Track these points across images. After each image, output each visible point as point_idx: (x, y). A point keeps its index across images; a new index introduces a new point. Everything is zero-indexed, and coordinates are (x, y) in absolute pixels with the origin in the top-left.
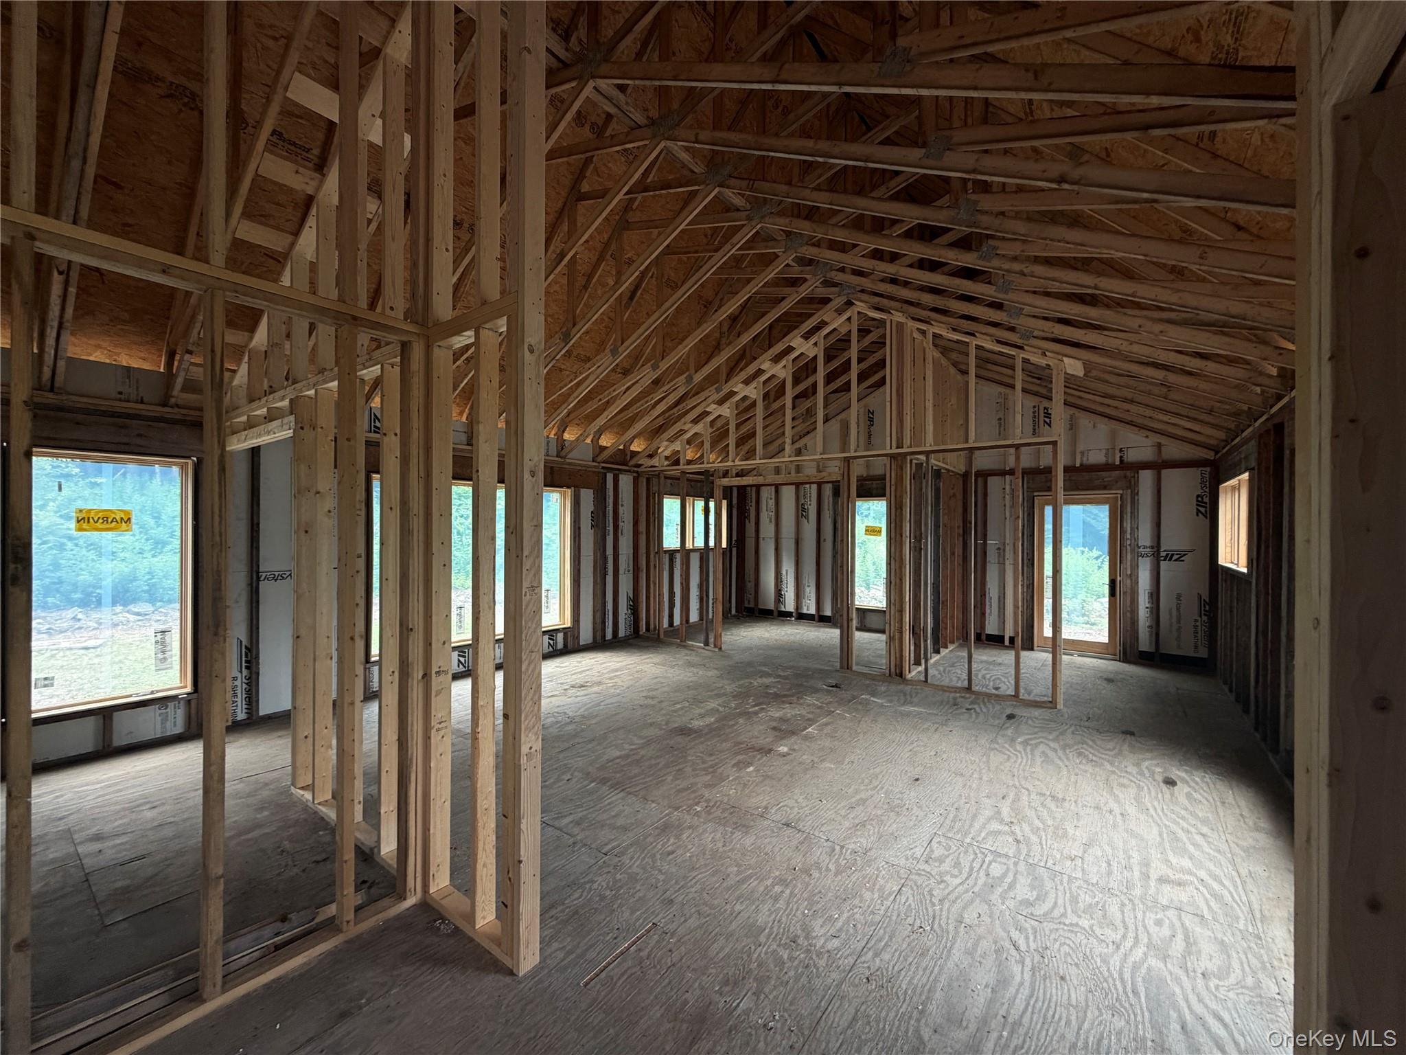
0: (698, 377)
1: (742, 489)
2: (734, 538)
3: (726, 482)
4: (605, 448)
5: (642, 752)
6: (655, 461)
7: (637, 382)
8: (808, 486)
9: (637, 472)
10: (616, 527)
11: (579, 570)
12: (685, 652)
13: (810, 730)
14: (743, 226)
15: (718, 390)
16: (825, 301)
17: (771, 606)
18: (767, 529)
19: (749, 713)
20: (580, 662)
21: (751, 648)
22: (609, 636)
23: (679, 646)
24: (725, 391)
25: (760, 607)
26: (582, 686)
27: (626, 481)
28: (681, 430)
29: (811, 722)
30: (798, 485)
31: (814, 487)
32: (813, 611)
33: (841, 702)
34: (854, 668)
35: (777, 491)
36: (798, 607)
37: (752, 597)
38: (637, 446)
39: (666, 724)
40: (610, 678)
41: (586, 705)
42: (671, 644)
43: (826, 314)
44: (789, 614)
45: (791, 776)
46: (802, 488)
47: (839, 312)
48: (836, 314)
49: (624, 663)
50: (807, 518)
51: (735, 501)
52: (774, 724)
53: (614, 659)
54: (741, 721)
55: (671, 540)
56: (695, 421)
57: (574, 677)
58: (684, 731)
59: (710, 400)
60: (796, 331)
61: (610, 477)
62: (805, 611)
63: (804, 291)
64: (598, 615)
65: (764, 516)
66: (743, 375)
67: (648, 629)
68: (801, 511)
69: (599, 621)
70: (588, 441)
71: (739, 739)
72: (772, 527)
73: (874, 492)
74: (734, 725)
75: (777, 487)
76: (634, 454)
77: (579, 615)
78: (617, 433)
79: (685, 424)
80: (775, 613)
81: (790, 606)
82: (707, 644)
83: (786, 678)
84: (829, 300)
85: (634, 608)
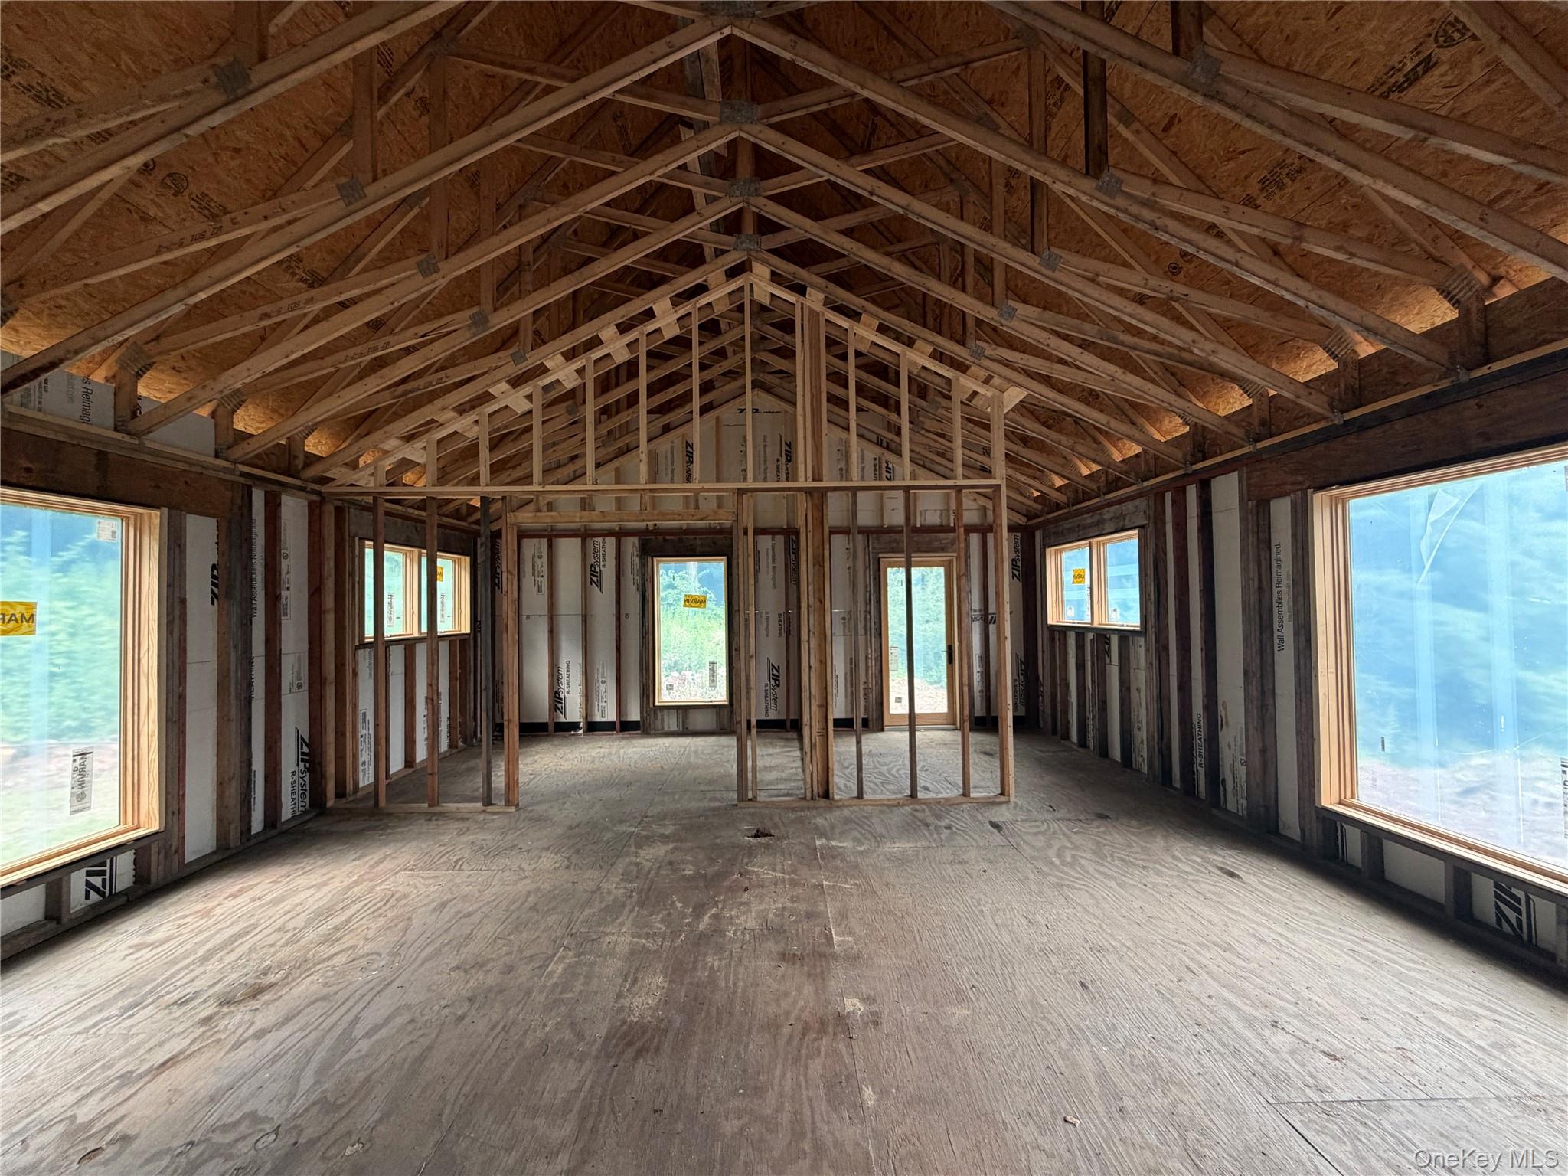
3: (525, 518)
4: (245, 437)
6: (359, 476)
8: (600, 540)
9: (319, 493)
10: (271, 600)
11: (182, 697)
12: (455, 826)
13: (837, 937)
15: (517, 359)
17: (544, 716)
18: (535, 601)
19: (705, 936)
20: (207, 914)
22: (257, 824)
23: (430, 817)
24: (532, 360)
25: (525, 719)
26: (256, 992)
27: (293, 510)
28: (433, 421)
29: (818, 919)
30: (585, 537)
31: (611, 542)
33: (807, 862)
35: (550, 546)
36: (586, 715)
38: (316, 445)
40: (327, 940)
41: (309, 1055)
42: (408, 817)
44: (574, 726)
45: (948, 1076)
46: (591, 541)
47: (729, 276)
49: (336, 885)
50: (599, 584)
52: (773, 947)
54: (713, 962)
56: (462, 409)
59: (499, 374)
61: (258, 497)
62: (598, 718)
65: (528, 582)
66: (568, 341)
67: (340, 793)
68: (591, 575)
70: (204, 412)
71: (761, 1014)
72: (544, 598)
73: (698, 549)
74: (714, 978)
75: (551, 540)
76: (312, 460)
78: (274, 411)
79: (443, 409)
80: (551, 728)
81: (574, 712)
83: (678, 838)
85: (312, 759)
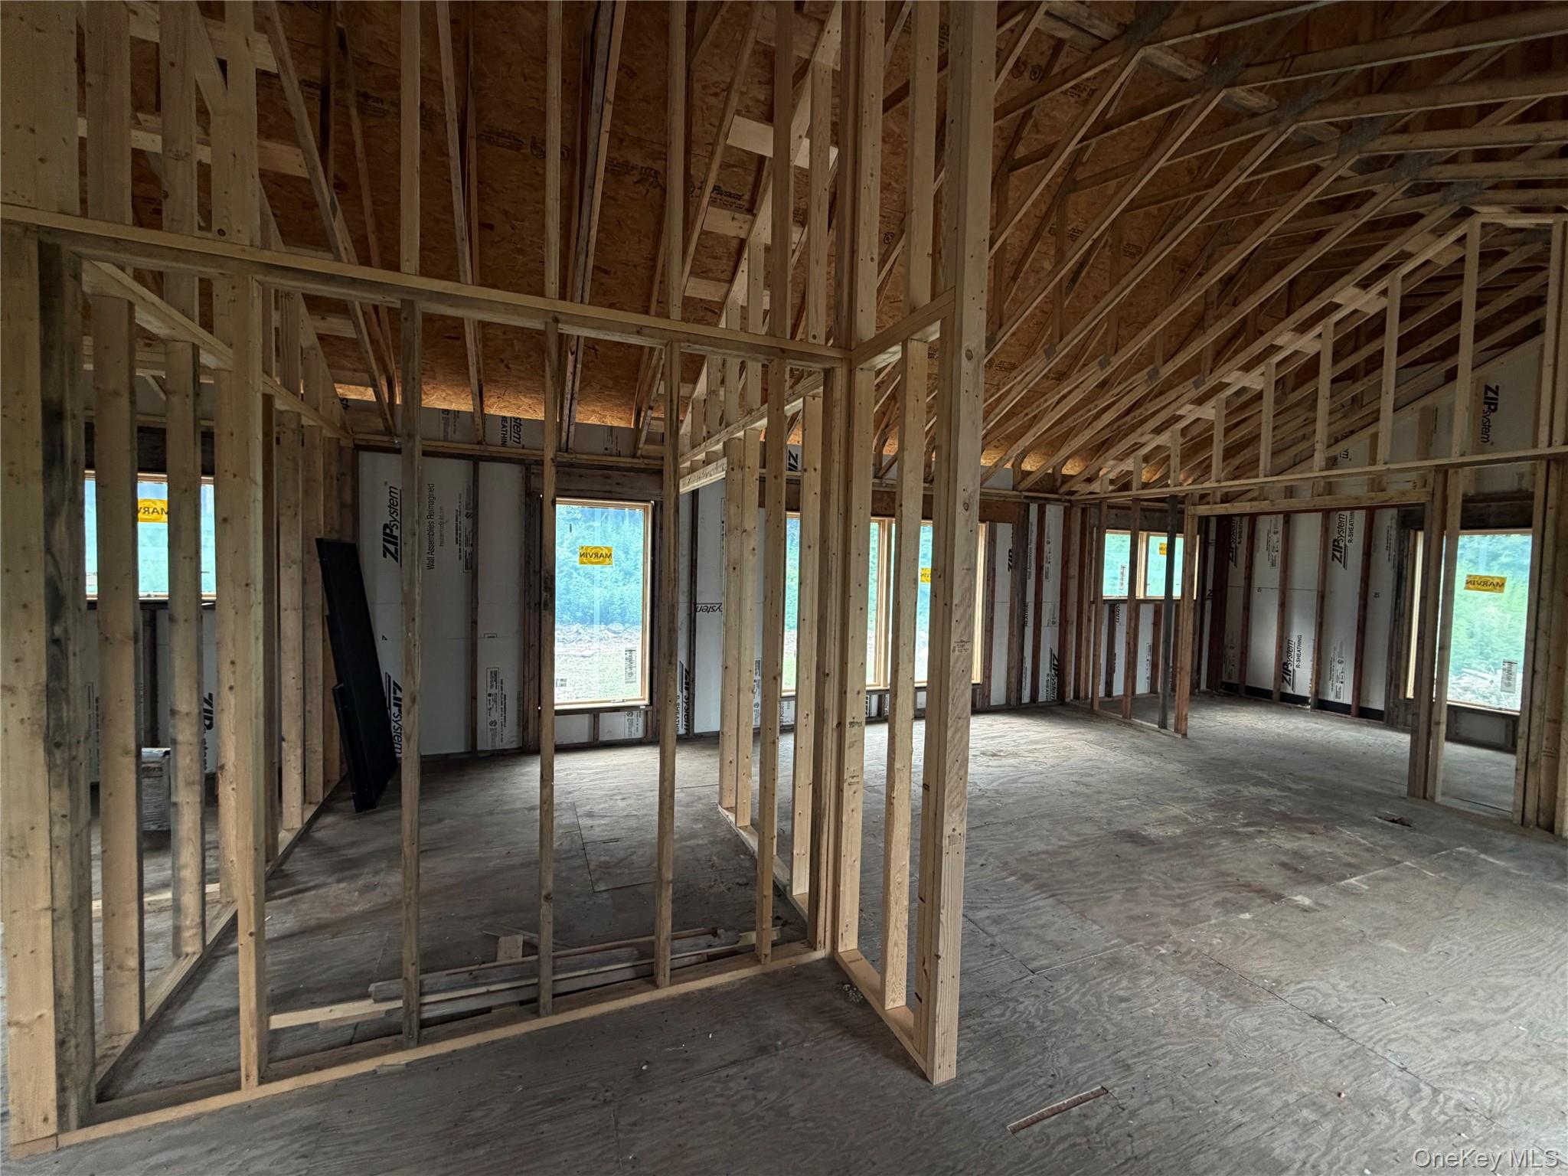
0: (1167, 370)
1: (1225, 521)
2: (1209, 586)
3: (1203, 510)
4: (1029, 473)
5: (1076, 853)
6: (1095, 487)
7: (1077, 387)
8: (1348, 513)
9: (1069, 501)
10: (1040, 568)
11: (992, 619)
12: (1132, 732)
13: (1352, 881)
14: (1263, 136)
15: (1198, 385)
16: (1411, 220)
17: (1268, 682)
18: (1267, 574)
19: (1238, 833)
20: (991, 725)
21: (1236, 742)
22: (1026, 697)
23: (1120, 723)
24: (1210, 382)
25: (1250, 683)
26: (994, 755)
27: (1054, 514)
28: (1136, 444)
29: (1354, 869)
30: (1327, 513)
31: (1360, 514)
32: (1347, 698)
33: (1415, 850)
34: (1439, 799)
35: (1287, 522)
36: (1317, 692)
37: (1235, 670)
38: (1070, 469)
39: (1109, 822)
40: (1029, 751)
41: (1000, 778)
42: (1111, 719)
43: (1408, 239)
44: (1301, 700)
45: (1322, 944)
46: (1335, 517)
47: (1439, 232)
48: (1431, 238)
49: (1047, 735)
50: (1343, 561)
51: (1212, 536)
52: (1284, 859)
53: (1034, 728)
54: (1225, 842)
55: (1113, 586)
56: (1158, 431)
57: (985, 742)
58: (1134, 838)
59: (1182, 400)
60: (1346, 279)
61: (1034, 509)
62: (1331, 697)
63: (1368, 212)
64: (1014, 673)
66: (1243, 358)
67: (1077, 696)
68: (1332, 550)
69: (1014, 680)
70: (1008, 466)
71: (1223, 868)
72: (1275, 574)
74: (1212, 846)
75: (1288, 517)
76: (1067, 478)
77: (990, 670)
78: (1045, 454)
79: (1142, 435)
80: (1276, 696)
81: (1302, 687)
82: (1163, 725)
83: (1298, 793)
84: (1418, 217)
85: (1059, 669)
